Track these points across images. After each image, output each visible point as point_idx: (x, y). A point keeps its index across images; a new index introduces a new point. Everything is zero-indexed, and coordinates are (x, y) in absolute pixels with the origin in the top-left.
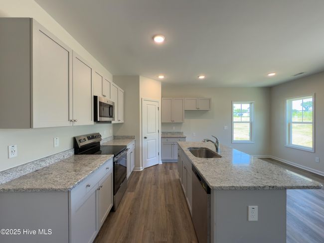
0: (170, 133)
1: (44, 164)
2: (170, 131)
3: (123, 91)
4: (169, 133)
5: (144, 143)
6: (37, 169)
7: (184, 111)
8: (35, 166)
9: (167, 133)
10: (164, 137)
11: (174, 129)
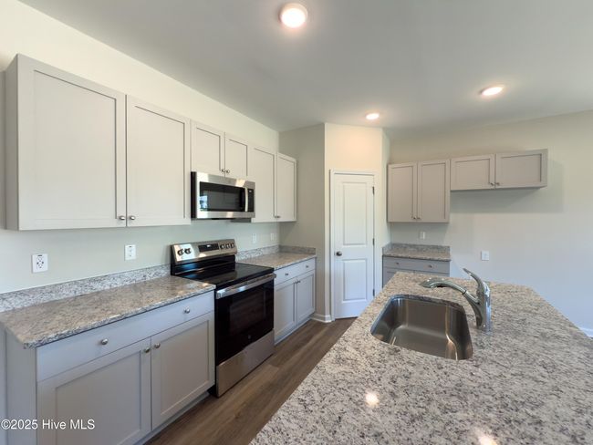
0: (414, 246)
1: (98, 287)
2: (412, 243)
3: (294, 160)
4: (411, 246)
5: (333, 266)
6: (83, 293)
7: (448, 194)
8: (80, 289)
9: (405, 247)
10: (390, 256)
11: (424, 238)
